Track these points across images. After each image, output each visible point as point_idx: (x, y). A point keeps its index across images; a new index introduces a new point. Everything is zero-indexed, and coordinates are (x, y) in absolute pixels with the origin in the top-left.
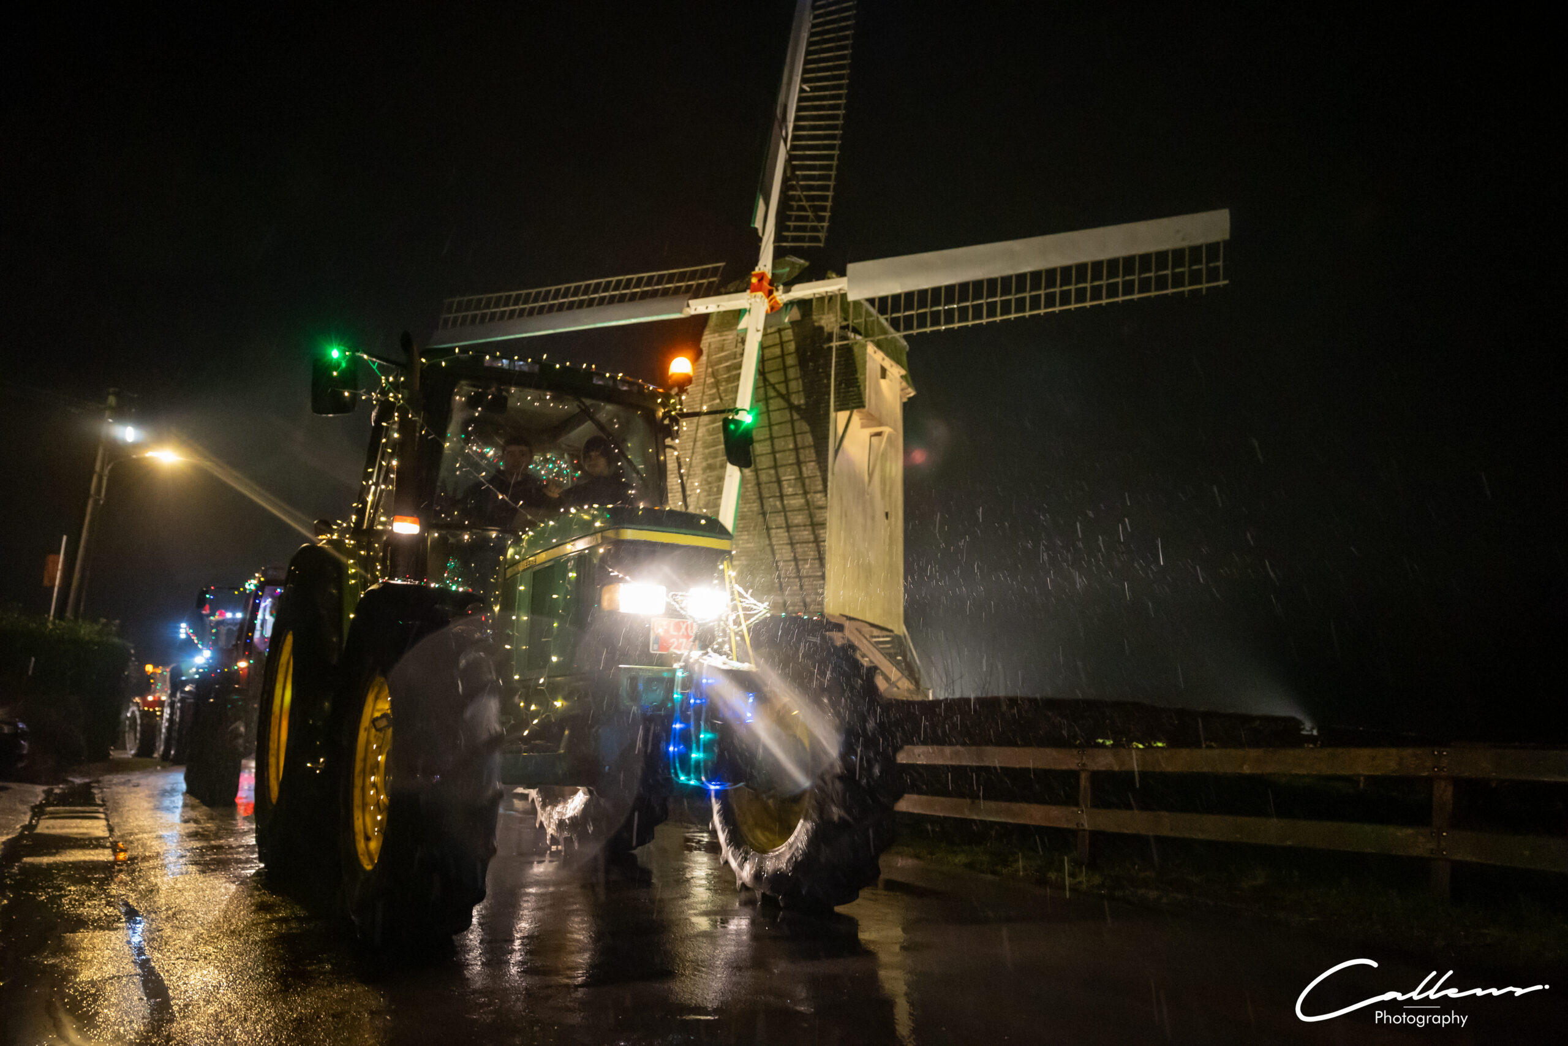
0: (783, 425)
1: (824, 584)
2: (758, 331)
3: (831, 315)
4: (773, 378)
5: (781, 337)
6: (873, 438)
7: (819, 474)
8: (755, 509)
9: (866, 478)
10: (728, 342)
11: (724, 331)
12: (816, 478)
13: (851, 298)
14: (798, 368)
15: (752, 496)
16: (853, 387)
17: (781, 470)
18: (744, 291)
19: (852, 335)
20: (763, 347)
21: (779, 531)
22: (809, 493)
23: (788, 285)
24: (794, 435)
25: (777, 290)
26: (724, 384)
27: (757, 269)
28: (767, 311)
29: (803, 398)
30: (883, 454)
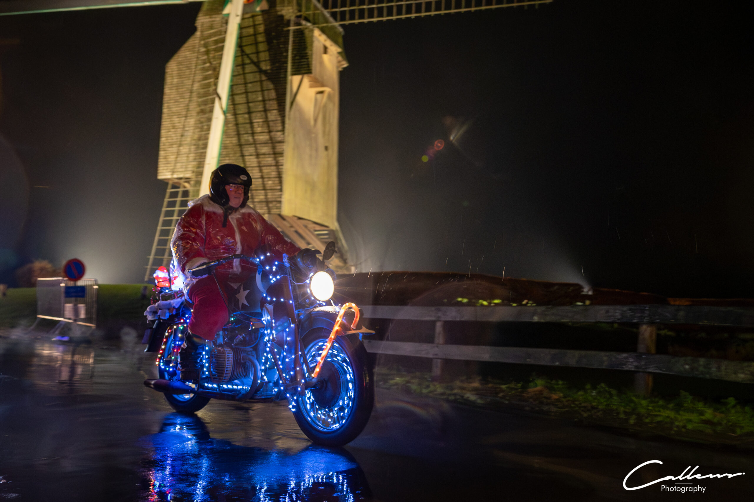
0: (255, 84)
1: (281, 195)
2: (237, 15)
4: (248, 50)
5: (254, 21)
6: (317, 95)
7: (279, 118)
8: (234, 142)
9: (312, 122)
10: (215, 22)
11: (214, 14)
12: (277, 121)
14: (266, 43)
15: (232, 132)
16: (305, 59)
17: (253, 115)
19: (304, 22)
20: (241, 28)
22: (272, 131)
24: (262, 91)
26: (213, 52)
28: (244, 2)
29: (269, 64)
30: (324, 107)
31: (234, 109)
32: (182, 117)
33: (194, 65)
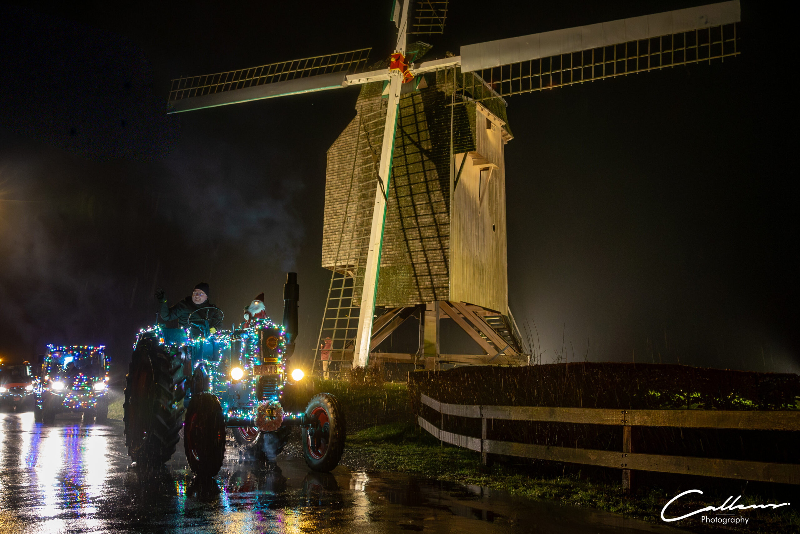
0: (416, 164)
1: (448, 280)
2: (396, 97)
3: (450, 84)
4: (408, 130)
5: (413, 100)
6: (482, 172)
7: (443, 200)
8: (397, 226)
9: (478, 202)
10: (375, 105)
11: (373, 97)
12: (441, 203)
13: (464, 70)
14: (426, 122)
15: (394, 215)
16: (468, 135)
17: (416, 197)
18: (387, 68)
19: (465, 98)
20: (400, 108)
21: (415, 241)
22: (437, 213)
23: (418, 63)
24: (424, 171)
25: (410, 67)
26: (372, 135)
27: (395, 51)
28: (403, 82)
29: (430, 144)
30: (490, 183)
31: (396, 192)
32: (345, 203)
33: (354, 149)
